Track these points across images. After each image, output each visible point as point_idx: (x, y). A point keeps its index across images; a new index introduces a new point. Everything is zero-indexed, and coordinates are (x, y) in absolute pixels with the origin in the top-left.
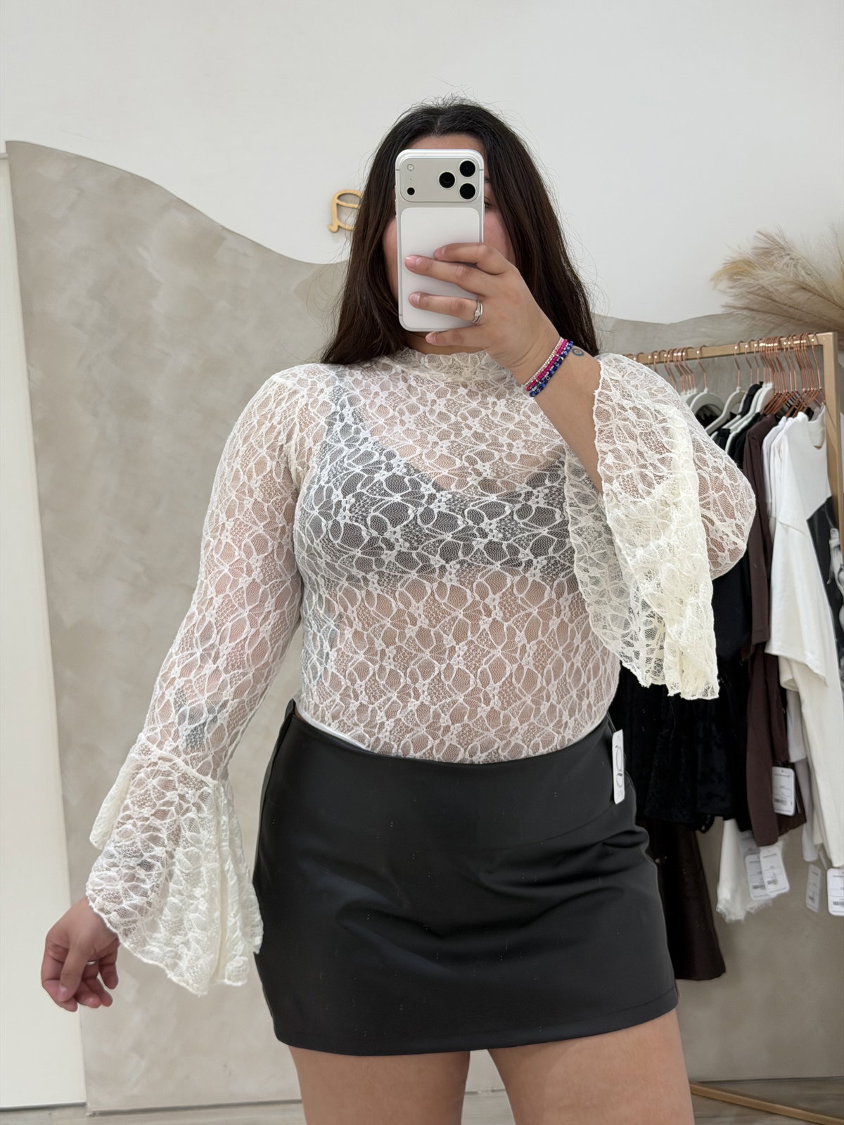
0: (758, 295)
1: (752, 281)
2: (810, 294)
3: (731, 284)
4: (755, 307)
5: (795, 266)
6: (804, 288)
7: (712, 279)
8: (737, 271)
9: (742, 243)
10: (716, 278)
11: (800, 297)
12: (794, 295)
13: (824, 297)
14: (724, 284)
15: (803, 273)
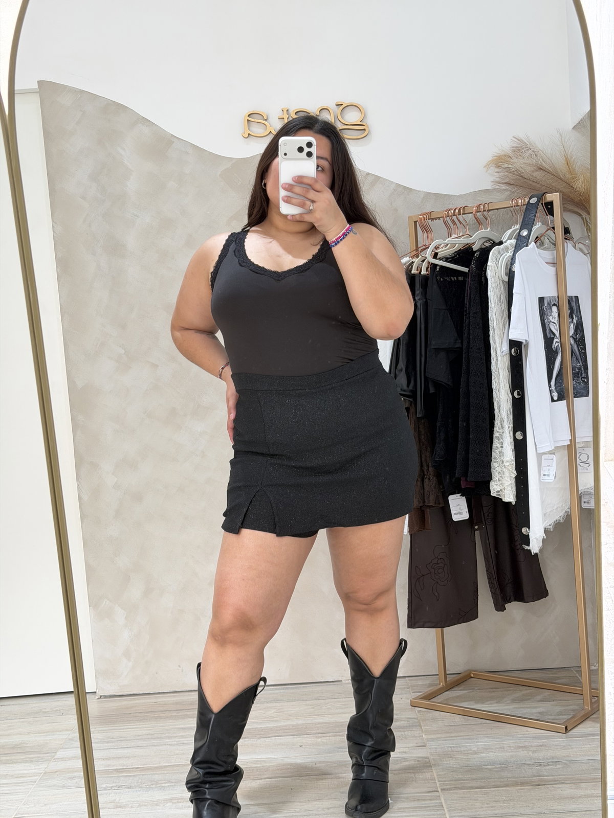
0: (514, 174)
1: (510, 166)
2: (546, 173)
3: (497, 170)
4: (512, 182)
5: (536, 155)
6: (541, 169)
7: (484, 167)
8: (500, 162)
9: (503, 144)
10: (487, 166)
11: (539, 175)
12: (536, 174)
13: (555, 175)
14: (493, 169)
15: (541, 160)
